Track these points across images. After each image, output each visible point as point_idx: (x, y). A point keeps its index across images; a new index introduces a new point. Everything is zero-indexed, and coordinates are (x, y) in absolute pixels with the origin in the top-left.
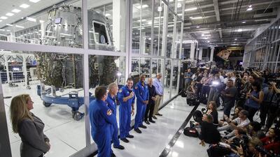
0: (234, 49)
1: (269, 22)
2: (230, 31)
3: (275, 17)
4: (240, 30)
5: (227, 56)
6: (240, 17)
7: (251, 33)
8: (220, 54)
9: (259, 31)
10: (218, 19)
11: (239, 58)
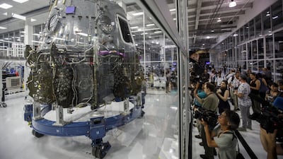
0: (200, 52)
1: (230, 31)
2: (201, 37)
3: (236, 27)
4: (208, 37)
5: (198, 58)
6: (211, 27)
7: (215, 39)
8: (193, 56)
9: (221, 38)
10: (196, 28)
11: (207, 59)
